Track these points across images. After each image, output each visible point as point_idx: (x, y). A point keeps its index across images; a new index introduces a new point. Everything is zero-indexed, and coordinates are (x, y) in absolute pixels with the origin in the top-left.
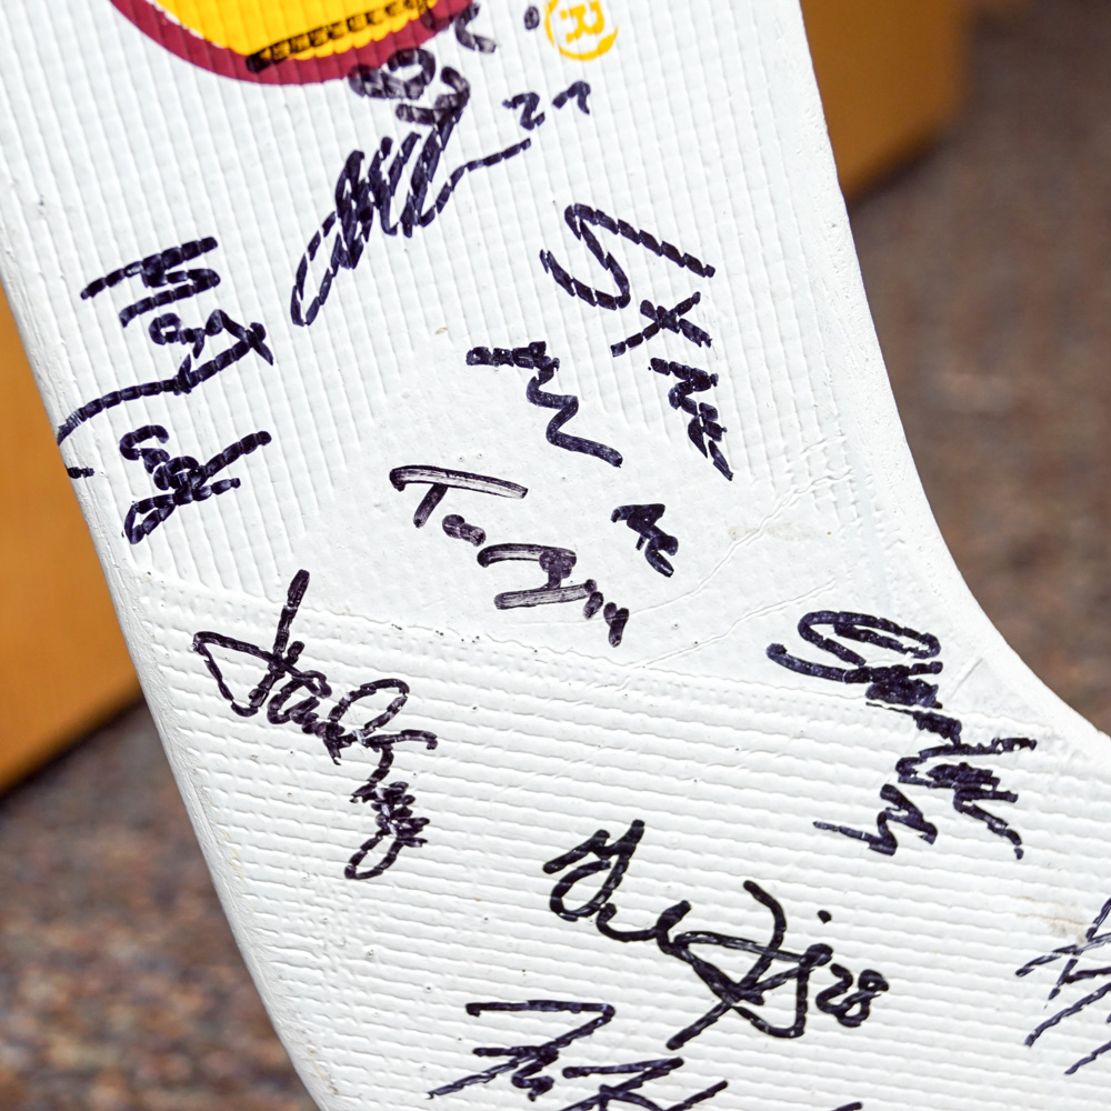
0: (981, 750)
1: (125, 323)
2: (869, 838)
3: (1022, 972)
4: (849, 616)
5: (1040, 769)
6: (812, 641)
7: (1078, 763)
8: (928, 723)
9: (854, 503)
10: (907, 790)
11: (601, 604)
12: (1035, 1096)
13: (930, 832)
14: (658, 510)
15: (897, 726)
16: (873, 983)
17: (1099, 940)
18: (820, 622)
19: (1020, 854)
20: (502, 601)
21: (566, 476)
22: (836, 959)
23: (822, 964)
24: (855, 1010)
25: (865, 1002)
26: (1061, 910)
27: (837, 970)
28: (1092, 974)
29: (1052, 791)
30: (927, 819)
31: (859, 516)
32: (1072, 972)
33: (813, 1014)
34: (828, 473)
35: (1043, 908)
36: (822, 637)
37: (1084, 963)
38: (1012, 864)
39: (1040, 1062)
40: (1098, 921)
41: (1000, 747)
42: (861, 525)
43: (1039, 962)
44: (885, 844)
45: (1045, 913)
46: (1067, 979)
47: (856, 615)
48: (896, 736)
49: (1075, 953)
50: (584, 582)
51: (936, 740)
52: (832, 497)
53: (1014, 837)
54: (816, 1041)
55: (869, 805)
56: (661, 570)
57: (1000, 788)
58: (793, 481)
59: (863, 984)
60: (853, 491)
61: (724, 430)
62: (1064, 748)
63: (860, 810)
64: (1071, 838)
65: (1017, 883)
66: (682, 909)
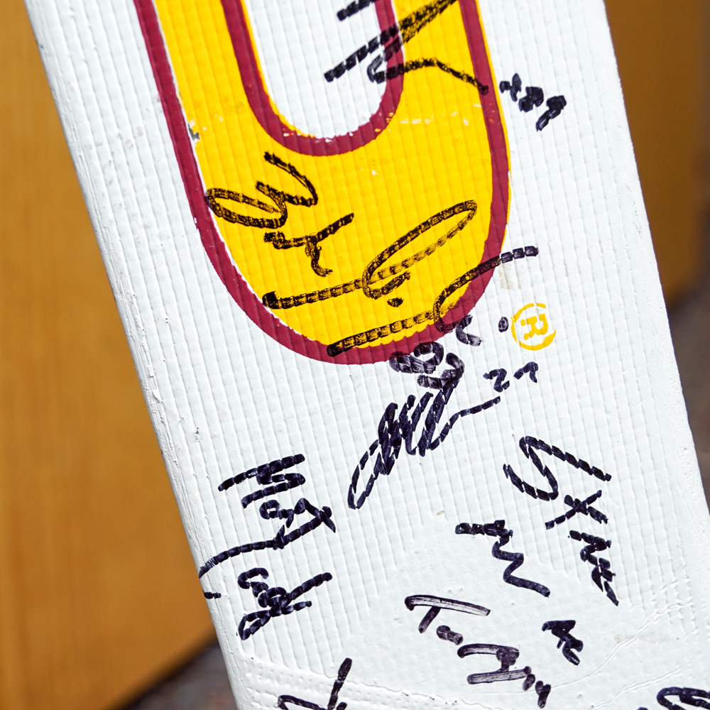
1: (245, 506)
4: (689, 691)
6: (666, 706)
9: (694, 620)
11: (534, 682)
14: (571, 624)
18: (671, 694)
20: (472, 679)
21: (514, 602)
31: (697, 628)
34: (678, 601)
36: (671, 703)
42: (698, 634)
47: (693, 690)
50: (523, 668)
52: (680, 616)
56: (572, 661)
58: (656, 606)
60: (693, 612)
61: (614, 575)
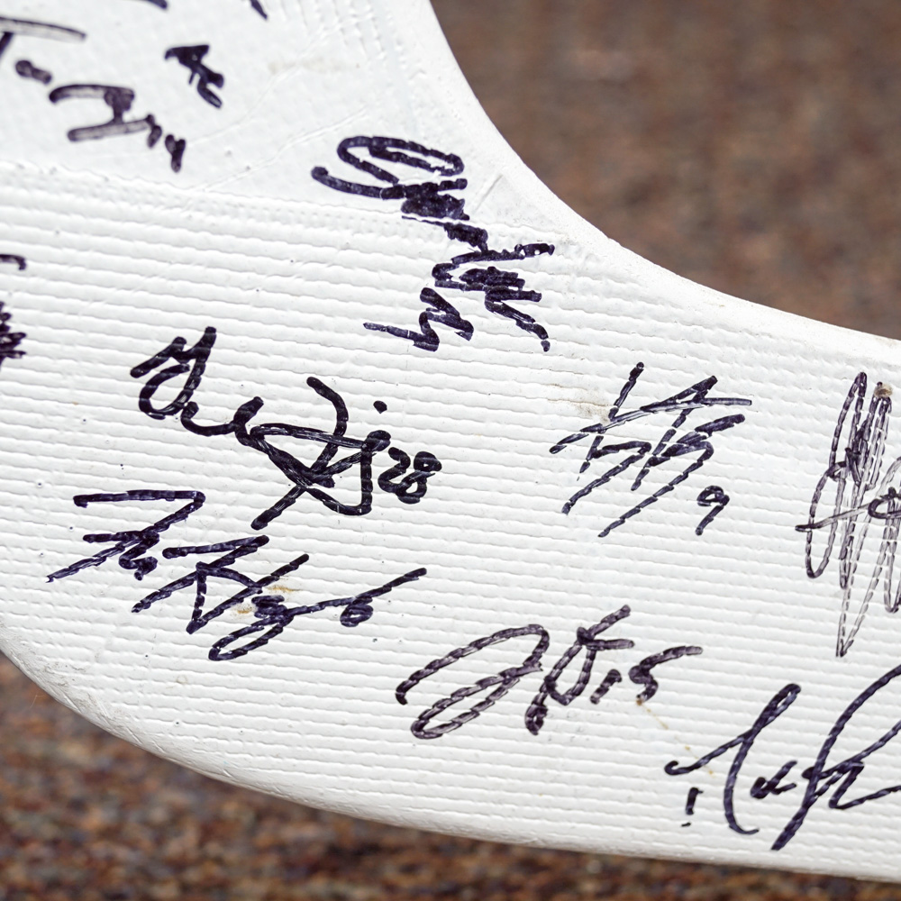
0: (506, 256)
2: (414, 336)
3: (554, 450)
4: (382, 140)
5: (559, 271)
6: (351, 163)
7: (591, 265)
8: (458, 233)
9: (379, 38)
10: (443, 293)
11: (161, 135)
12: (574, 556)
13: (466, 329)
14: (203, 49)
15: (430, 237)
16: (428, 463)
17: (620, 419)
18: (356, 145)
19: (546, 347)
20: (73, 135)
22: (394, 443)
23: (381, 449)
24: (413, 488)
25: (422, 481)
26: (585, 395)
27: (395, 453)
28: (616, 448)
29: (570, 290)
30: (463, 317)
31: (383, 49)
32: (599, 448)
33: (377, 493)
34: (352, 11)
35: (570, 393)
36: (358, 160)
37: (609, 439)
38: (541, 357)
39: (577, 527)
40: (618, 403)
41: (522, 252)
42: (385, 58)
43: (569, 440)
44: (428, 341)
45: (572, 398)
46: (595, 454)
47: (387, 139)
48: (431, 246)
49: (599, 431)
50: (144, 116)
51: (465, 248)
52: (357, 33)
53: (541, 332)
54: (381, 517)
55: (411, 307)
56: (211, 103)
57: (525, 289)
58: (322, 20)
59: (418, 465)
60: (376, 27)
62: (579, 252)
63: (403, 311)
64: (590, 331)
65: (546, 372)
66: (256, 404)
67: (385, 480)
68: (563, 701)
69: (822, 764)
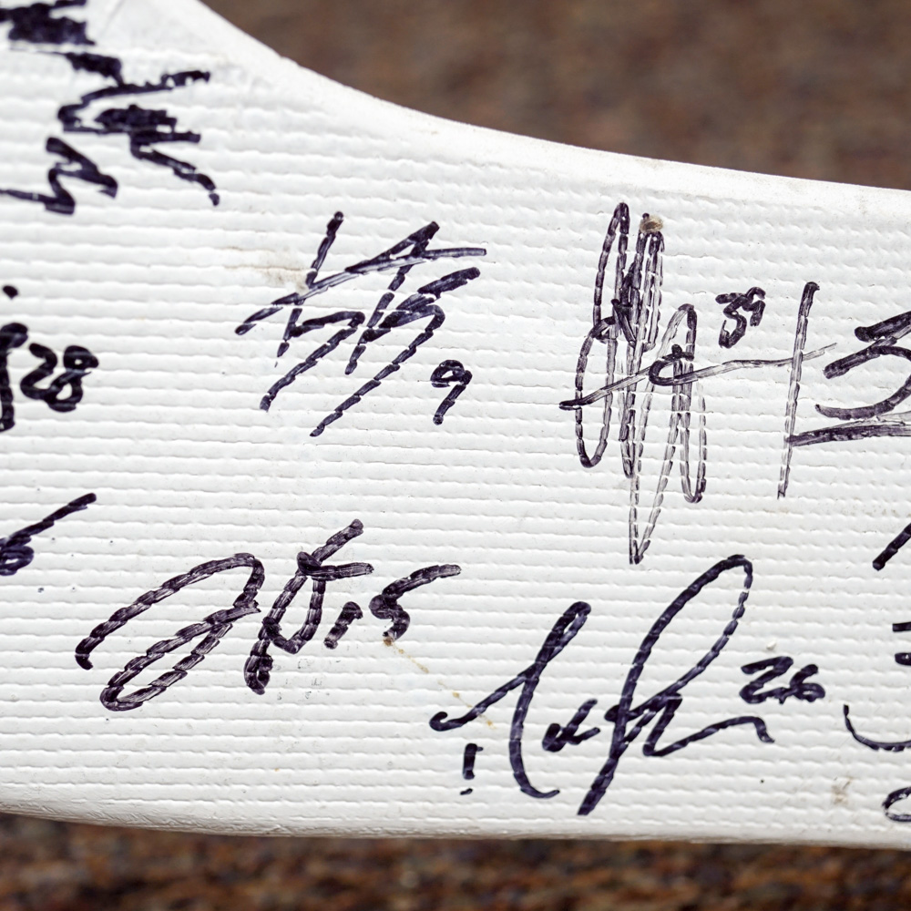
0: (149, 88)
2: (42, 199)
3: (241, 330)
5: (220, 102)
7: (261, 92)
8: (86, 63)
10: (75, 141)
12: (282, 463)
13: (110, 185)
15: (48, 71)
16: (81, 359)
17: (321, 285)
19: (215, 200)
22: (34, 337)
23: (18, 344)
24: (66, 392)
25: (76, 382)
26: (273, 257)
27: (37, 350)
28: (320, 322)
29: (238, 126)
30: (105, 170)
32: (298, 324)
33: (20, 402)
35: (253, 257)
37: (309, 311)
38: (209, 212)
39: (282, 426)
40: (316, 265)
41: (170, 83)
43: (259, 316)
44: (62, 203)
45: (256, 262)
46: (293, 332)
48: (51, 81)
49: (297, 302)
51: (96, 81)
53: (206, 182)
54: (29, 432)
55: (35, 161)
57: (180, 129)
59: (68, 362)
62: (243, 77)
63: (25, 168)
64: (269, 176)
65: (219, 232)
67: (28, 384)
68: (290, 648)
69: (627, 700)
